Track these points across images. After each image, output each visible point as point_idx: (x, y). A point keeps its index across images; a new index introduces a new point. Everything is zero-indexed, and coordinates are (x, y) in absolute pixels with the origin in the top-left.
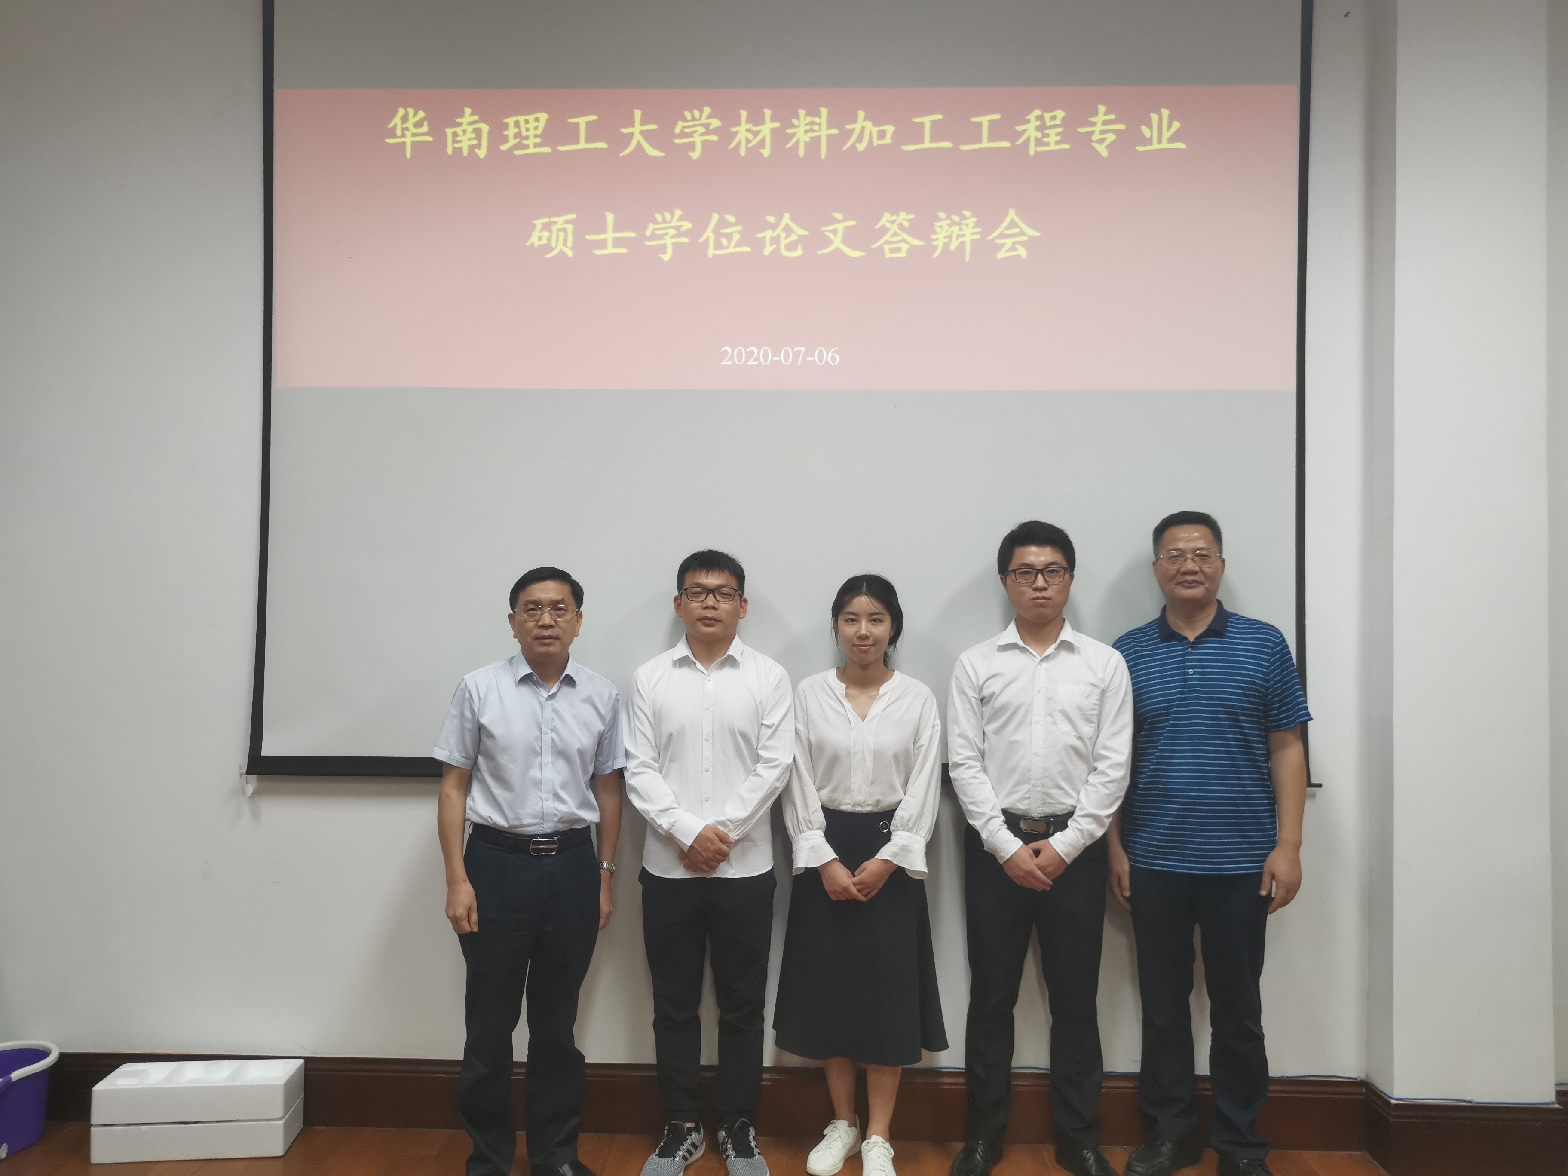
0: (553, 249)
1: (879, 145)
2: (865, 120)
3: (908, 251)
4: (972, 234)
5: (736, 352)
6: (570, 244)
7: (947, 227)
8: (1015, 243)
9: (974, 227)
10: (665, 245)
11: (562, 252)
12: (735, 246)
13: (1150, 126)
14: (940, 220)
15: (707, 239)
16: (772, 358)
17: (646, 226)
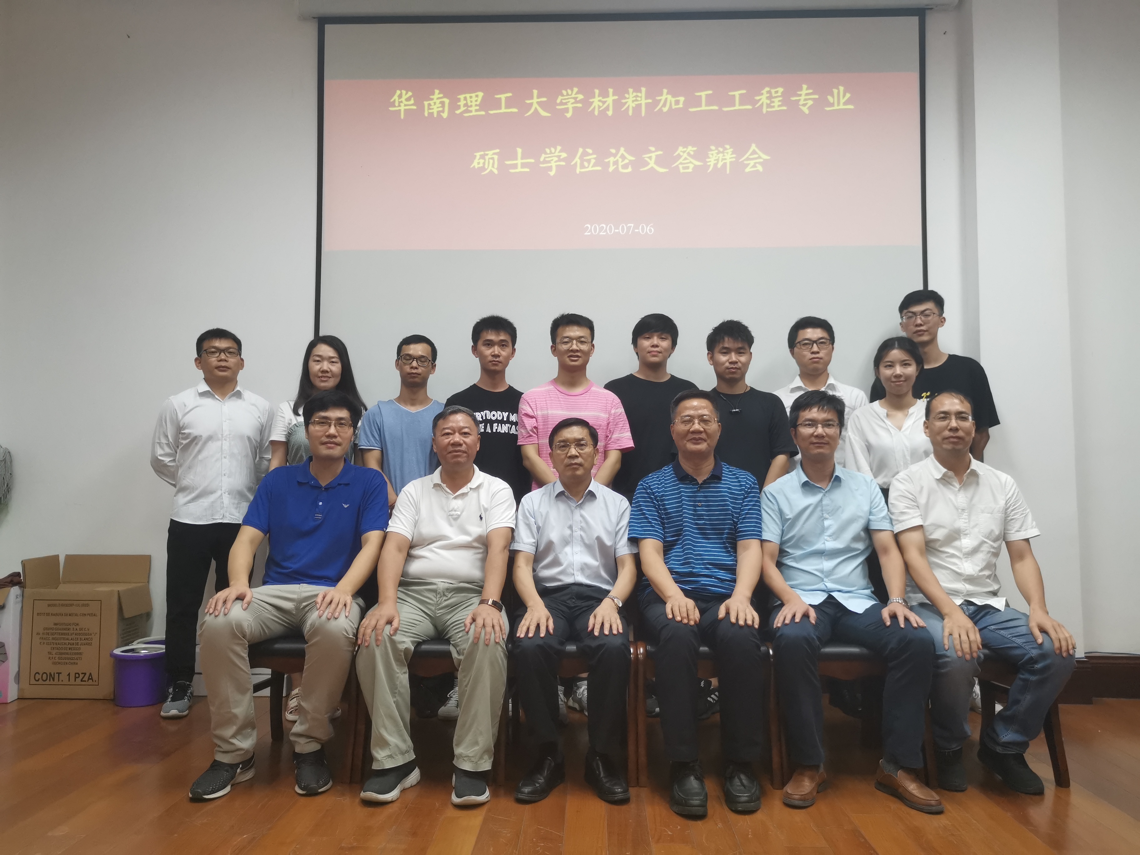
0: (486, 169)
1: (675, 109)
2: (668, 93)
3: (693, 169)
4: (730, 158)
5: (593, 227)
6: (496, 166)
7: (716, 155)
8: (755, 163)
9: (731, 154)
10: (551, 166)
11: (491, 171)
12: (592, 167)
13: (833, 97)
14: (711, 150)
15: (576, 163)
16: (614, 230)
17: (540, 157)
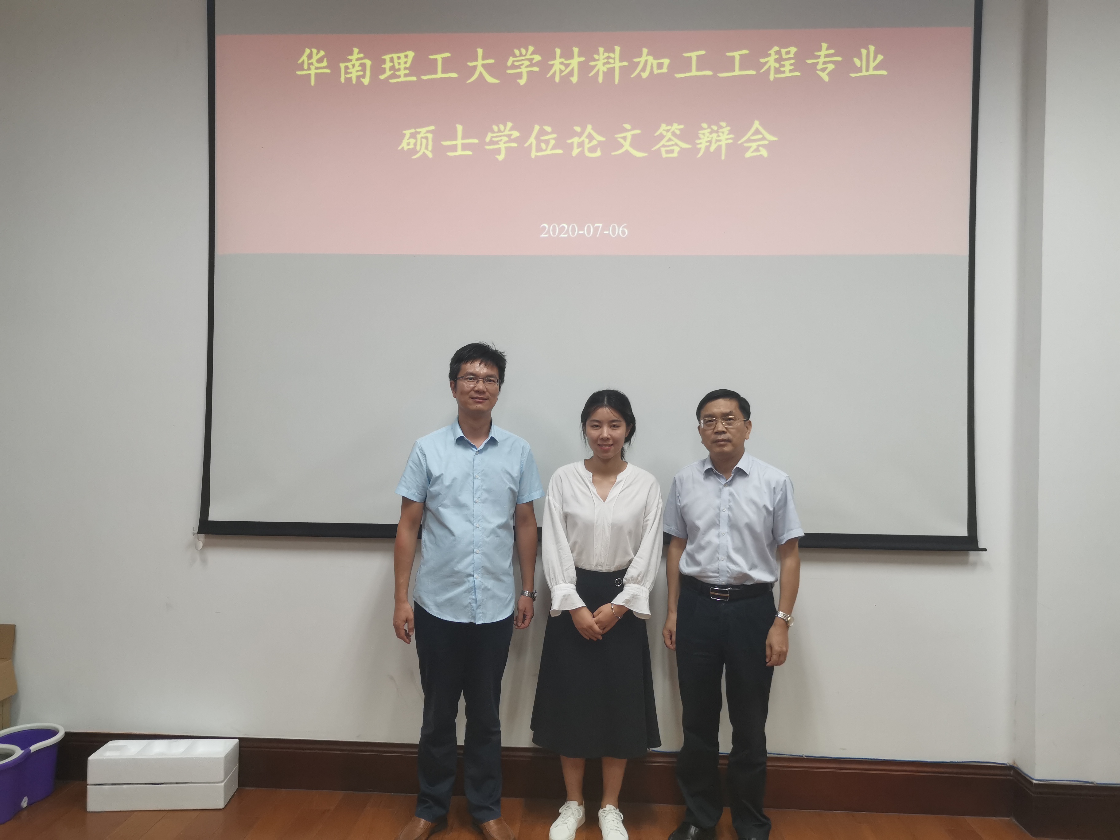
0: (417, 152)
1: (658, 74)
2: (648, 54)
3: (679, 153)
4: (727, 139)
5: (551, 228)
6: (430, 148)
7: (708, 134)
8: (759, 146)
9: (728, 134)
10: (500, 149)
11: (424, 154)
12: (552, 149)
13: (861, 60)
14: (703, 129)
15: (531, 144)
16: (578, 231)
17: (486, 135)
